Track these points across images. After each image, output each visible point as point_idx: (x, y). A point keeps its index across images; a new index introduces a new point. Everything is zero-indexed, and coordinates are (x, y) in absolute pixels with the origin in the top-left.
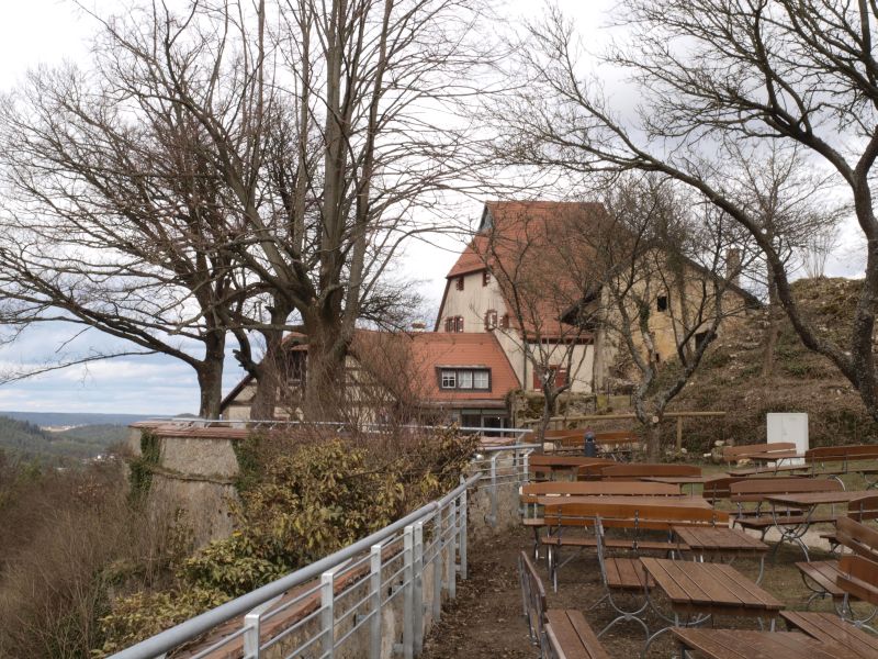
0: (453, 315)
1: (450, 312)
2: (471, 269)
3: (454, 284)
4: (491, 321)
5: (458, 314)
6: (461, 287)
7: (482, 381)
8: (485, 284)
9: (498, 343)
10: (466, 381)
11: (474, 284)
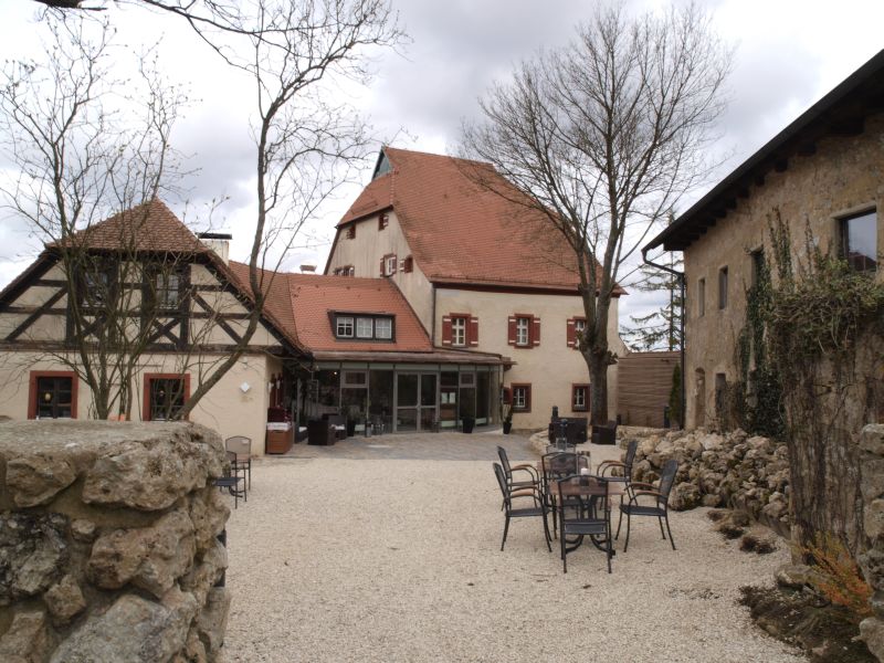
0: (343, 264)
1: (339, 263)
2: (365, 213)
3: (345, 233)
4: (388, 266)
5: (348, 264)
6: (352, 235)
7: (384, 330)
8: (381, 227)
9: (398, 289)
10: (364, 329)
11: (367, 230)
